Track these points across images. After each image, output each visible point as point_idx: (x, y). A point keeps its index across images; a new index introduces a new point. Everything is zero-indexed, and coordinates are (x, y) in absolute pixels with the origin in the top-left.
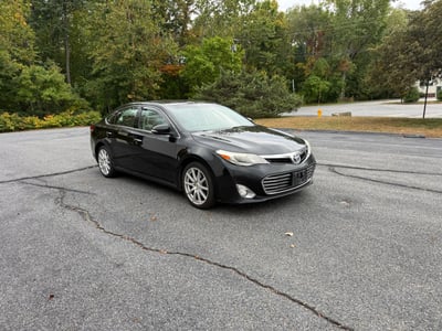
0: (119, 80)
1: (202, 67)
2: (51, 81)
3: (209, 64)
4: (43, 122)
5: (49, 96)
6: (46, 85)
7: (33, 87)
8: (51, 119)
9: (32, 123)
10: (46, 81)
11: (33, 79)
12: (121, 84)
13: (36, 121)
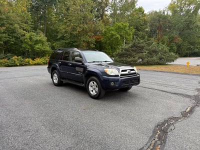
0: (73, 42)
1: (114, 37)
2: (40, 40)
3: (118, 36)
4: (34, 62)
5: (38, 48)
6: (37, 42)
7: (30, 43)
8: (38, 60)
9: (29, 62)
10: (37, 41)
11: (31, 39)
12: (74, 44)
13: (31, 61)
